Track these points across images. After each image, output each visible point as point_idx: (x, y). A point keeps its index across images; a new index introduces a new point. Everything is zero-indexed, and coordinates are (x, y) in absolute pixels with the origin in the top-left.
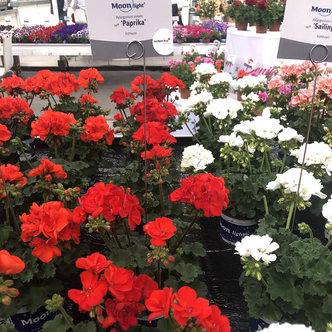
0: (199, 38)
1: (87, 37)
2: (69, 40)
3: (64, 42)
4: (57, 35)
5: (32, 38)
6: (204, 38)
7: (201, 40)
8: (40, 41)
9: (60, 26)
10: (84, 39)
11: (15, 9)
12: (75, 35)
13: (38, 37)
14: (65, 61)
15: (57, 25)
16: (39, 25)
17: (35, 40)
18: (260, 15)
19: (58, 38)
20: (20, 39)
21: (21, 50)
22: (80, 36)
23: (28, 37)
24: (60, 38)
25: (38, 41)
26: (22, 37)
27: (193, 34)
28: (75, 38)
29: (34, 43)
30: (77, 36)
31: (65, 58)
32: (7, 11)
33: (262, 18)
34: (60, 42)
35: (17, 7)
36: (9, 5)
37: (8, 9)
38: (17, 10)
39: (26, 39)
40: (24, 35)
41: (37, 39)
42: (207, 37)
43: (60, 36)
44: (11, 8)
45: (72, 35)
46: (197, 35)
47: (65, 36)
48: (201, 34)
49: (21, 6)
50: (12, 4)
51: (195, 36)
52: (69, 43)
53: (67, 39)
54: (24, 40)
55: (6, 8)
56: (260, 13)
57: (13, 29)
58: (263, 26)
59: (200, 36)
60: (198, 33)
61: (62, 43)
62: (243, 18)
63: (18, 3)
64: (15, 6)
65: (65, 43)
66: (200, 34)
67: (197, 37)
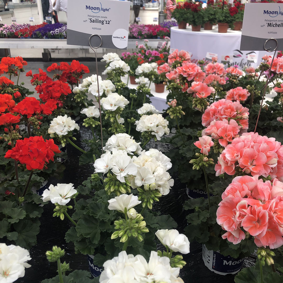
0: (157, 35)
1: (63, 33)
2: (48, 36)
3: (44, 37)
4: (39, 32)
5: (17, 34)
6: (161, 35)
7: (159, 37)
8: (24, 37)
9: (44, 24)
10: (61, 36)
11: (11, 11)
12: (53, 32)
13: (22, 33)
14: (48, 53)
15: (41, 24)
16: (26, 24)
17: (20, 36)
18: (194, 17)
19: (39, 34)
20: (7, 35)
21: (8, 44)
22: (57, 33)
23: (14, 33)
24: (40, 34)
25: (23, 36)
26: (9, 33)
27: (153, 32)
28: (53, 35)
29: (19, 38)
30: (55, 33)
31: (48, 51)
32: (4, 12)
33: (195, 19)
34: (40, 37)
35: (13, 9)
36: (6, 7)
37: (5, 11)
38: (13, 11)
39: (13, 35)
40: (11, 32)
41: (21, 35)
42: (164, 34)
43: (41, 32)
44: (7, 10)
45: (51, 32)
46: (155, 33)
47: (45, 32)
48: (159, 31)
49: (16, 8)
50: (9, 6)
51: (154, 34)
52: (48, 38)
53: (47, 35)
54: (10, 36)
55: (3, 9)
56: (193, 15)
57: (3, 27)
58: (196, 25)
59: (157, 33)
60: (156, 31)
61: (43, 38)
62: (182, 19)
63: (14, 6)
64: (12, 8)
65: (45, 39)
66: (157, 32)
67: (155, 35)
